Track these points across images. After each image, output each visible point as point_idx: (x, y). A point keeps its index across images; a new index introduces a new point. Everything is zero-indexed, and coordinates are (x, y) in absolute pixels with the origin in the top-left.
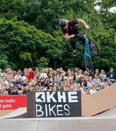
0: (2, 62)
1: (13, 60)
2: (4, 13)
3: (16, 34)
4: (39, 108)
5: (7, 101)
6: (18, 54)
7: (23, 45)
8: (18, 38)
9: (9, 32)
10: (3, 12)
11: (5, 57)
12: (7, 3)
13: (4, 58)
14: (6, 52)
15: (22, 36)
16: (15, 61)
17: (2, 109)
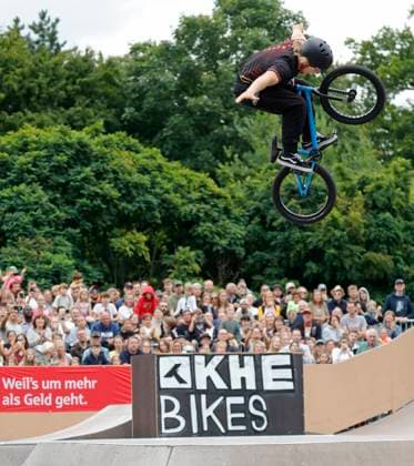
0: (57, 261)
1: (91, 256)
2: (62, 109)
3: (99, 175)
4: (170, 407)
5: (70, 384)
6: (105, 236)
7: (124, 208)
8: (107, 188)
9: (79, 169)
10: (59, 105)
11: (66, 245)
12: (72, 76)
13: (62, 248)
14: (70, 229)
15: (119, 179)
16: (95, 259)
17: (53, 408)
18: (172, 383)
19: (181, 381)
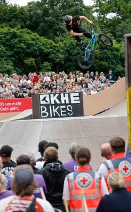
0: (8, 68)
2: (8, 22)
3: (20, 42)
4: (44, 109)
5: (13, 104)
6: (22, 60)
7: (28, 51)
8: (22, 45)
9: (14, 40)
11: (11, 63)
12: (11, 12)
14: (12, 58)
15: (26, 42)
16: (20, 67)
17: (9, 111)
18: (44, 102)
19: (47, 102)
